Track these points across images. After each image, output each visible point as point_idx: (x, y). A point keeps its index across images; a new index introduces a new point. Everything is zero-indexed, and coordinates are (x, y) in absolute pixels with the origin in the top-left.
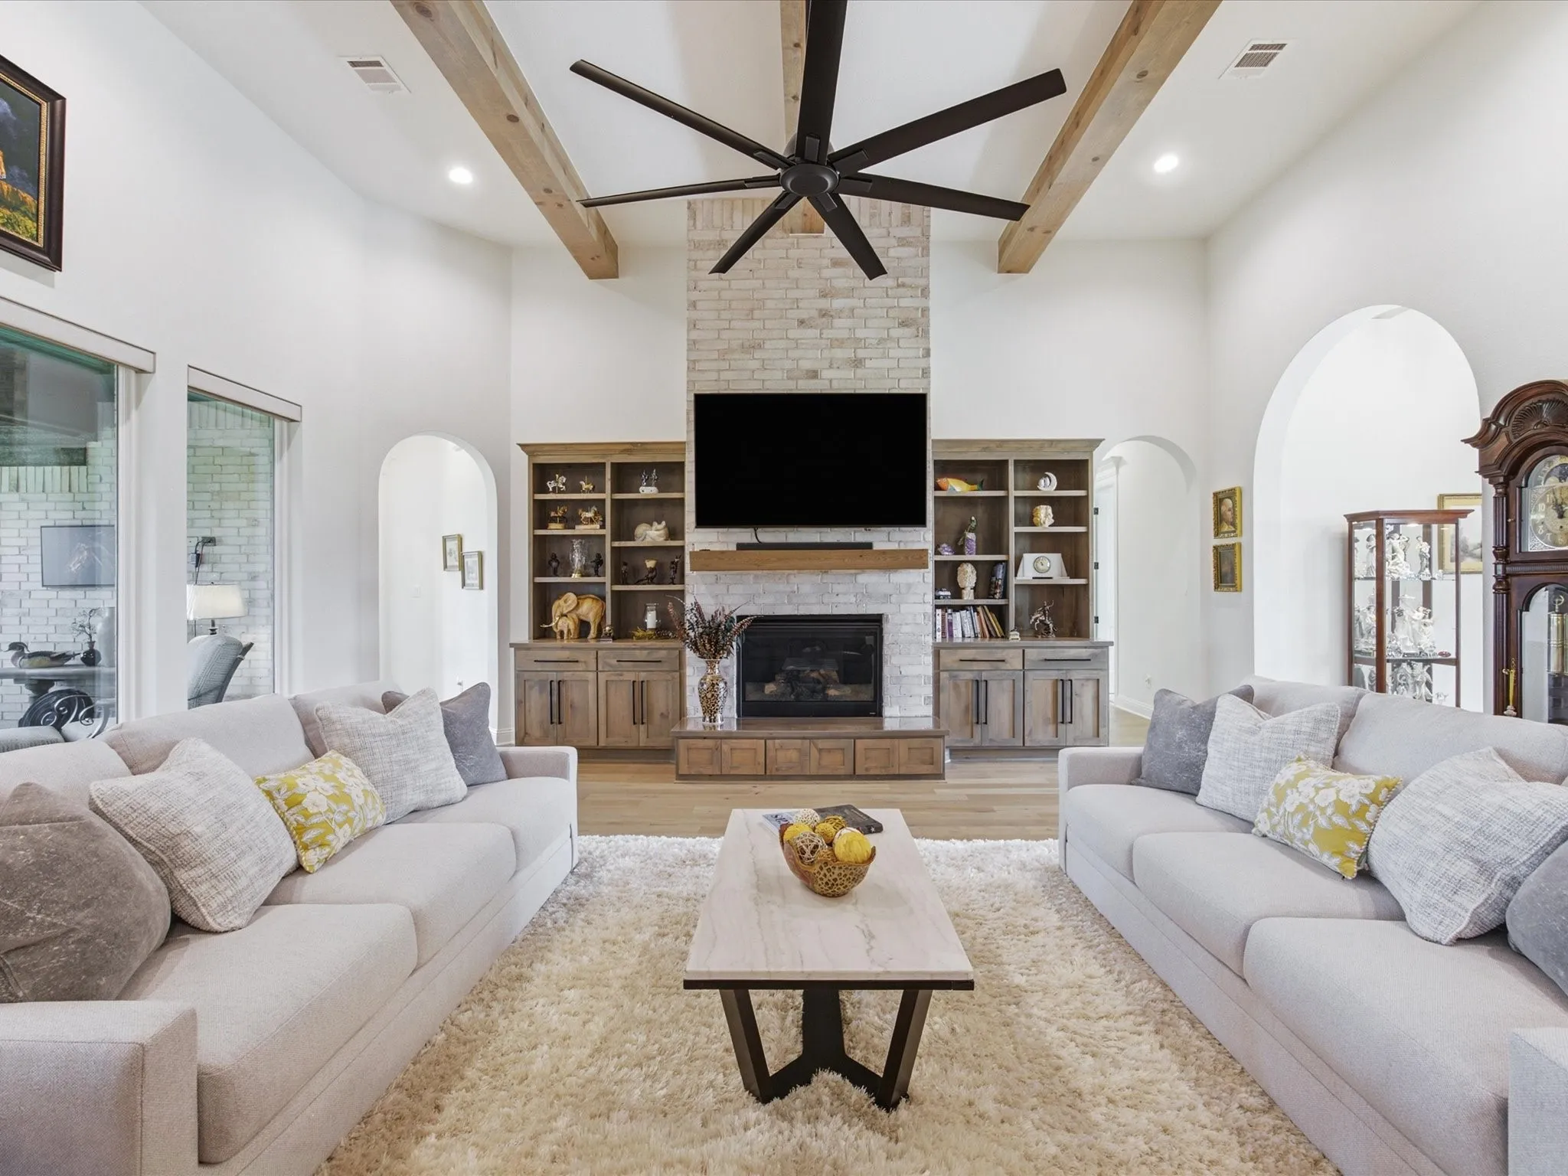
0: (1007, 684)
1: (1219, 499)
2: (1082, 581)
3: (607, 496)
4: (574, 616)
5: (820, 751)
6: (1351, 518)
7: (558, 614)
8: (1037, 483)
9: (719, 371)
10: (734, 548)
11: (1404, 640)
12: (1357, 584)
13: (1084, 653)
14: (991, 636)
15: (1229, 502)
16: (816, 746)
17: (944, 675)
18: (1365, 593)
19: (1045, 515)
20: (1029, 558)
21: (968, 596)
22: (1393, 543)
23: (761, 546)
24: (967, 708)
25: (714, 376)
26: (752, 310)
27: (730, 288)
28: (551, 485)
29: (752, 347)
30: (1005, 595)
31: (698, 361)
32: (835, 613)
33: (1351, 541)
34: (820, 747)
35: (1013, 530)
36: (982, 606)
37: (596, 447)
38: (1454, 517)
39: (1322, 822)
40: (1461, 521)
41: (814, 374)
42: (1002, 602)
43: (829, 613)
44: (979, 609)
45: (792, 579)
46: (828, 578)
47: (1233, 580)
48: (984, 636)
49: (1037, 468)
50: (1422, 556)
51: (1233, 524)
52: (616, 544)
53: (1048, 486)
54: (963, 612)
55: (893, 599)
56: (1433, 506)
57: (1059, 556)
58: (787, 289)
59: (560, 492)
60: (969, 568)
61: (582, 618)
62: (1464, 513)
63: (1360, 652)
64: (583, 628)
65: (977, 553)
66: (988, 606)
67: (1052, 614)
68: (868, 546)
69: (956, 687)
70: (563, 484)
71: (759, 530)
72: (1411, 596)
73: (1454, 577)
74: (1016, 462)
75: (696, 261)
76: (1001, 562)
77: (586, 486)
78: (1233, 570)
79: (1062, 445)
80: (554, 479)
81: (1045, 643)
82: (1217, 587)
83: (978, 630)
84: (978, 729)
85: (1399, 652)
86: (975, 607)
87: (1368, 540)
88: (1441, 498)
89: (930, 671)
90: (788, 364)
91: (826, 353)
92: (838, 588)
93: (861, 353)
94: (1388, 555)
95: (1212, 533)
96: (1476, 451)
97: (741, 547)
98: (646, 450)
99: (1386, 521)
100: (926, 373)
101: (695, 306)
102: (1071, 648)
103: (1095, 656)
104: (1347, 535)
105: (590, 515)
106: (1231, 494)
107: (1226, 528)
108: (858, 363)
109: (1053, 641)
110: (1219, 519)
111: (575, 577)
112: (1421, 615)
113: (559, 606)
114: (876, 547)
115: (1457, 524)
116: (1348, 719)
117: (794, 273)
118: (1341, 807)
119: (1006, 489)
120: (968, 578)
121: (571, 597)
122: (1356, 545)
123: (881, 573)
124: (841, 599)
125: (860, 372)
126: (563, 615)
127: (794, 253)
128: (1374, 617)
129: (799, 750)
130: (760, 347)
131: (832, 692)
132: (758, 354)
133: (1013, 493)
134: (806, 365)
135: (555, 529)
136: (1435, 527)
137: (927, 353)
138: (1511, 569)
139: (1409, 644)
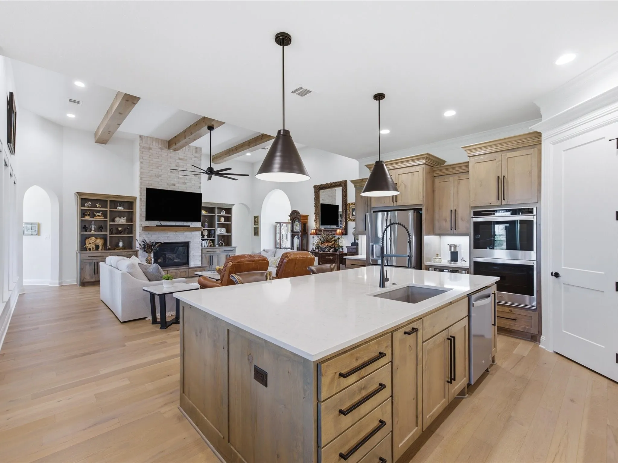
0: (217, 256)
1: (255, 217)
2: (230, 234)
3: (108, 209)
4: (94, 244)
5: (180, 272)
6: (276, 223)
7: (88, 243)
8: (221, 212)
9: (149, 181)
10: (156, 226)
12: (277, 235)
13: (232, 249)
14: (211, 246)
15: (257, 218)
16: (179, 271)
17: (203, 255)
18: (278, 236)
19: (222, 219)
20: (219, 229)
21: (206, 237)
22: (282, 228)
23: (161, 226)
24: (208, 262)
25: (147, 182)
26: (158, 167)
27: (152, 160)
28: (86, 205)
29: (158, 176)
30: (214, 237)
31: (143, 177)
32: (179, 241)
33: (276, 226)
34: (180, 271)
35: (217, 222)
36: (209, 240)
37: (104, 195)
39: (273, 262)
41: (174, 185)
42: (214, 239)
43: (177, 241)
44: (208, 240)
45: (168, 233)
46: (177, 233)
47: (257, 234)
48: (209, 246)
49: (221, 209)
50: (286, 230)
51: (258, 223)
52: (111, 223)
53: (223, 213)
54: (205, 241)
55: (193, 238)
57: (225, 228)
58: (167, 163)
59: (89, 207)
60: (206, 231)
61: (96, 244)
63: (277, 247)
64: (97, 247)
65: (208, 228)
66: (210, 240)
67: (224, 242)
68: (189, 226)
69: (206, 258)
70: (90, 204)
71: (161, 222)
72: (285, 237)
74: (217, 208)
75: (142, 152)
76: (213, 230)
77: (99, 206)
78: (258, 232)
79: (227, 205)
80: (87, 203)
81: (222, 247)
82: (254, 235)
83: (208, 245)
84: (210, 266)
85: (283, 247)
86: (207, 240)
89: (201, 254)
90: (168, 182)
91: (177, 180)
92: (179, 236)
93: (186, 181)
94: (281, 230)
95: (253, 224)
96: (290, 217)
97: (157, 226)
98: (122, 197)
99: (281, 224)
100: (200, 187)
101: (142, 163)
102: (228, 248)
103: (234, 249)
105: (100, 214)
106: (257, 217)
107: (256, 223)
108: (185, 183)
109: (224, 247)
110: (255, 222)
111: (93, 232)
112: (286, 240)
113: (88, 241)
114: (191, 226)
116: (275, 252)
117: (169, 159)
118: (275, 260)
119: (215, 214)
120: (206, 233)
121: (93, 238)
122: (277, 228)
123: (190, 232)
124: (180, 238)
125: (185, 185)
126: (90, 244)
127: (169, 154)
128: (279, 241)
129: (176, 273)
130: (160, 176)
131: (176, 260)
132: (160, 178)
133: (217, 215)
134: (172, 182)
135: (88, 218)
136: (288, 225)
137: (200, 183)
138: (293, 234)
139: (284, 245)
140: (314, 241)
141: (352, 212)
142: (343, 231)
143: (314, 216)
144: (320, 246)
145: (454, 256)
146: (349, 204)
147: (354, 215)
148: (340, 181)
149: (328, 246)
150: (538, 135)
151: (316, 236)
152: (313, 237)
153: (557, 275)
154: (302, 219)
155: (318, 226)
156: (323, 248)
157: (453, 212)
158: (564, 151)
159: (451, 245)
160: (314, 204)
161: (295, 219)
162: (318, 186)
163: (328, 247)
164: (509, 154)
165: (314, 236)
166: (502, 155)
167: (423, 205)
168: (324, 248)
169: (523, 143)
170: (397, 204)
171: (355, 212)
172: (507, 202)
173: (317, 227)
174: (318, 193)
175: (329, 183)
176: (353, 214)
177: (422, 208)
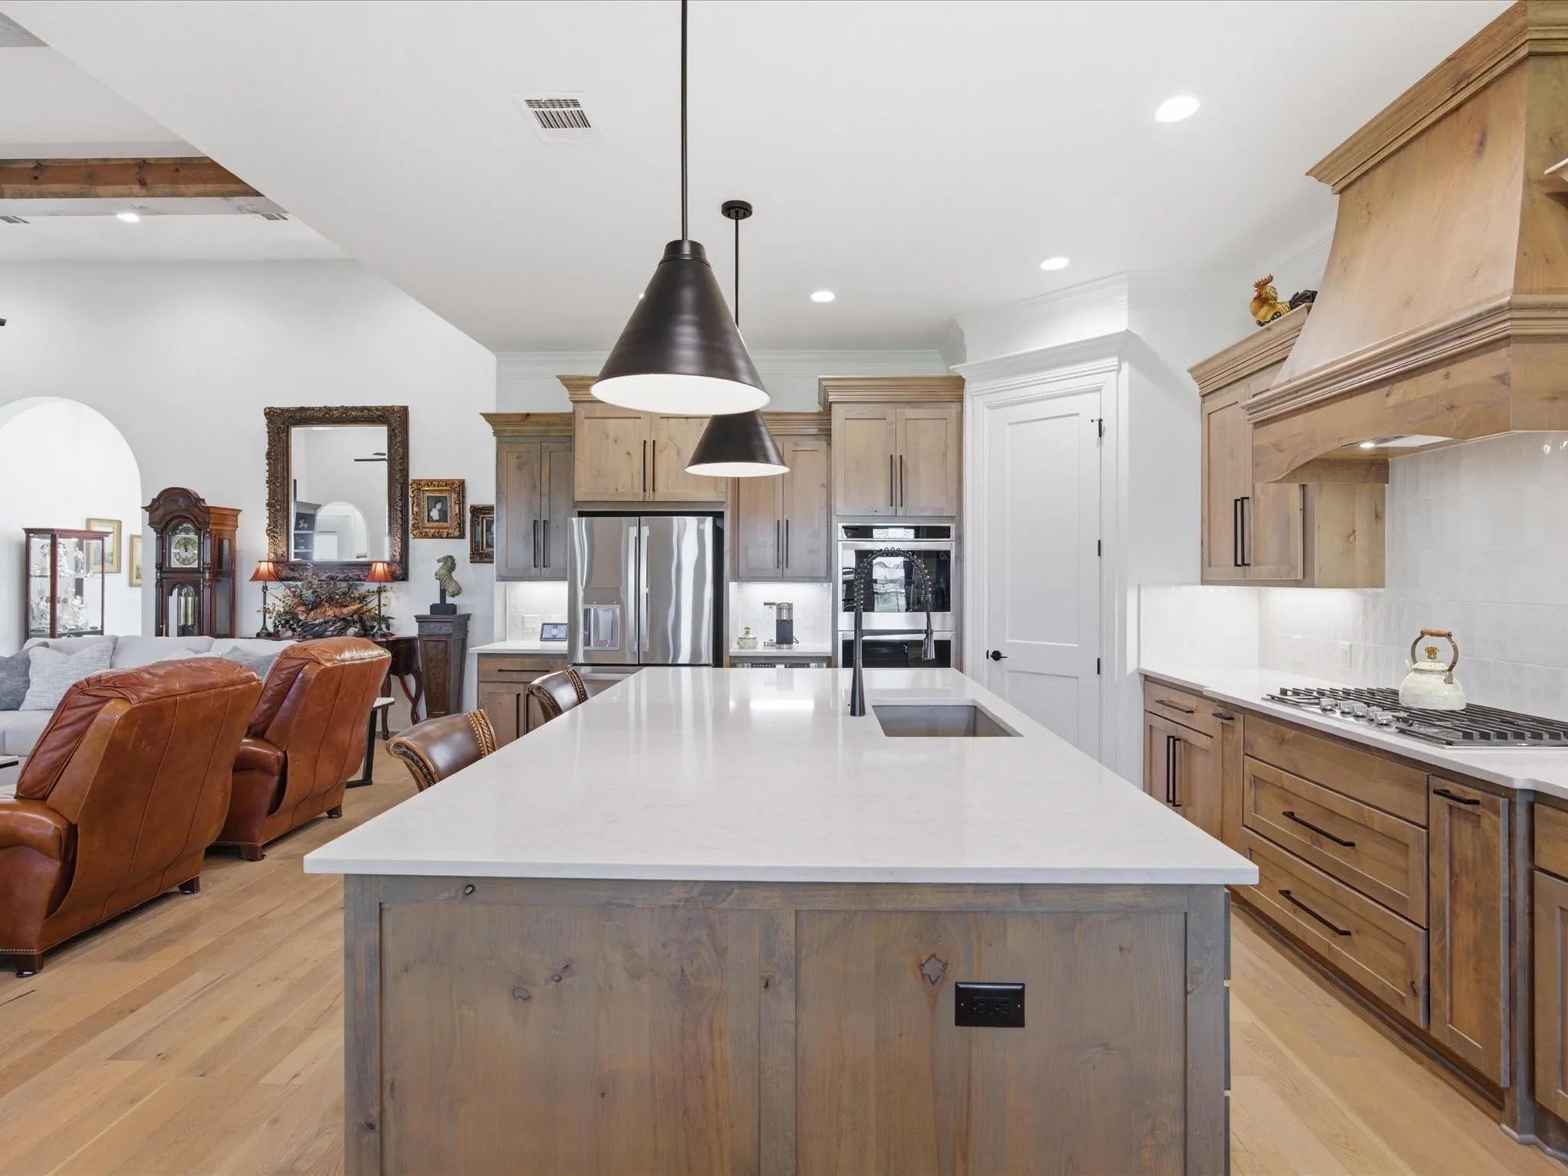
6: (28, 531)
11: (68, 619)
12: (33, 581)
18: (39, 587)
22: (61, 551)
33: (27, 549)
38: (101, 536)
40: (106, 539)
50: (77, 560)
56: (83, 528)
62: (107, 534)
63: (33, 631)
73: (101, 575)
85: (65, 628)
87: (42, 547)
88: (89, 521)
96: (148, 513)
99: (58, 536)
104: (24, 544)
115: (103, 541)
122: (33, 550)
128: (47, 603)
136: (85, 541)
138: (164, 575)
139: (71, 622)
140: (270, 600)
141: (426, 509)
142: (395, 567)
143: (267, 514)
144: (302, 617)
145: (785, 633)
146: (418, 482)
147: (434, 519)
148: (384, 408)
149: (335, 616)
150: (959, 383)
151: (279, 584)
152: (265, 588)
153: (997, 656)
154: (214, 524)
155: (285, 549)
156: (317, 625)
157: (783, 525)
158: (1009, 424)
159: (779, 604)
160: (267, 474)
161: (176, 521)
162: (288, 410)
163: (334, 623)
164: (911, 413)
165: (270, 584)
166: (898, 410)
167: (725, 505)
168: (320, 624)
169: (932, 393)
170: (654, 498)
171: (440, 511)
172: (906, 510)
173: (280, 551)
174: (283, 435)
175: (337, 409)
176: (432, 514)
177: (723, 512)
